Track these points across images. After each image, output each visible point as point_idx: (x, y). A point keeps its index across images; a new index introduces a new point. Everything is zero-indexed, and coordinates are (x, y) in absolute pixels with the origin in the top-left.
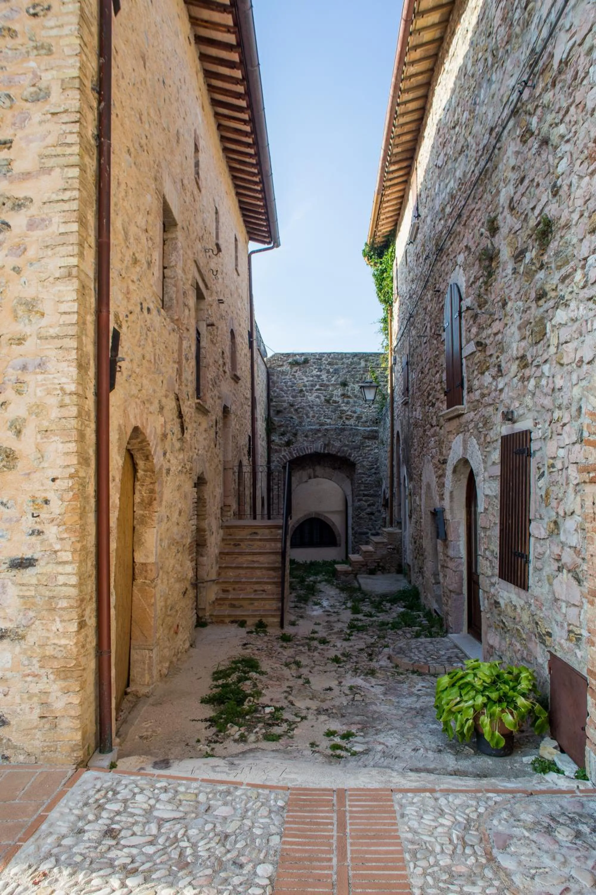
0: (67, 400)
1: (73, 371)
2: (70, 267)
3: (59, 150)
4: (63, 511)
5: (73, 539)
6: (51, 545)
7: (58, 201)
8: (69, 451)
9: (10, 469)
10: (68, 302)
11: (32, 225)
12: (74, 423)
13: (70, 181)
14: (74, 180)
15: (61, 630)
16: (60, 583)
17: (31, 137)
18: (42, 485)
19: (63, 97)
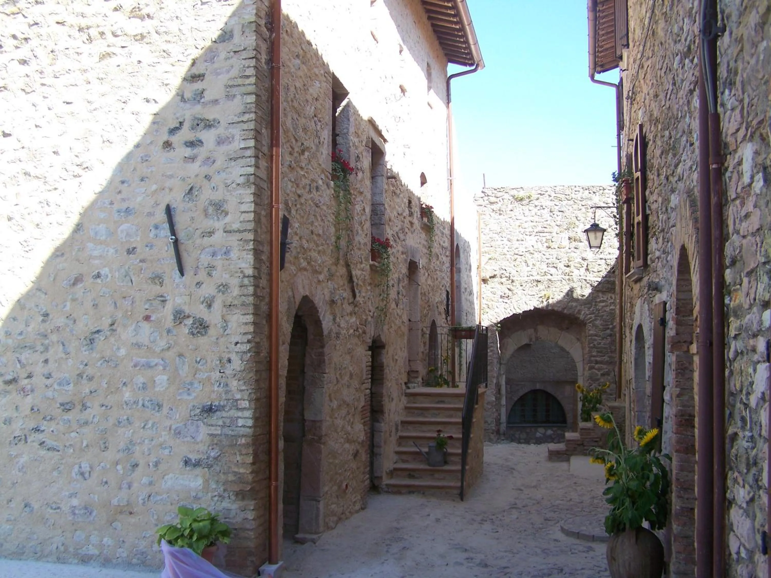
0: (246, 281)
1: (250, 257)
2: (248, 175)
3: (240, 81)
4: (243, 368)
5: (250, 391)
6: (233, 395)
7: (239, 122)
8: (247, 321)
9: (202, 335)
10: (247, 203)
11: (220, 142)
12: (251, 299)
13: (248, 106)
14: (251, 105)
15: (240, 462)
16: (240, 425)
17: (218, 71)
18: (227, 348)
19: (243, 38)
